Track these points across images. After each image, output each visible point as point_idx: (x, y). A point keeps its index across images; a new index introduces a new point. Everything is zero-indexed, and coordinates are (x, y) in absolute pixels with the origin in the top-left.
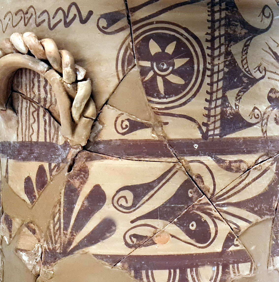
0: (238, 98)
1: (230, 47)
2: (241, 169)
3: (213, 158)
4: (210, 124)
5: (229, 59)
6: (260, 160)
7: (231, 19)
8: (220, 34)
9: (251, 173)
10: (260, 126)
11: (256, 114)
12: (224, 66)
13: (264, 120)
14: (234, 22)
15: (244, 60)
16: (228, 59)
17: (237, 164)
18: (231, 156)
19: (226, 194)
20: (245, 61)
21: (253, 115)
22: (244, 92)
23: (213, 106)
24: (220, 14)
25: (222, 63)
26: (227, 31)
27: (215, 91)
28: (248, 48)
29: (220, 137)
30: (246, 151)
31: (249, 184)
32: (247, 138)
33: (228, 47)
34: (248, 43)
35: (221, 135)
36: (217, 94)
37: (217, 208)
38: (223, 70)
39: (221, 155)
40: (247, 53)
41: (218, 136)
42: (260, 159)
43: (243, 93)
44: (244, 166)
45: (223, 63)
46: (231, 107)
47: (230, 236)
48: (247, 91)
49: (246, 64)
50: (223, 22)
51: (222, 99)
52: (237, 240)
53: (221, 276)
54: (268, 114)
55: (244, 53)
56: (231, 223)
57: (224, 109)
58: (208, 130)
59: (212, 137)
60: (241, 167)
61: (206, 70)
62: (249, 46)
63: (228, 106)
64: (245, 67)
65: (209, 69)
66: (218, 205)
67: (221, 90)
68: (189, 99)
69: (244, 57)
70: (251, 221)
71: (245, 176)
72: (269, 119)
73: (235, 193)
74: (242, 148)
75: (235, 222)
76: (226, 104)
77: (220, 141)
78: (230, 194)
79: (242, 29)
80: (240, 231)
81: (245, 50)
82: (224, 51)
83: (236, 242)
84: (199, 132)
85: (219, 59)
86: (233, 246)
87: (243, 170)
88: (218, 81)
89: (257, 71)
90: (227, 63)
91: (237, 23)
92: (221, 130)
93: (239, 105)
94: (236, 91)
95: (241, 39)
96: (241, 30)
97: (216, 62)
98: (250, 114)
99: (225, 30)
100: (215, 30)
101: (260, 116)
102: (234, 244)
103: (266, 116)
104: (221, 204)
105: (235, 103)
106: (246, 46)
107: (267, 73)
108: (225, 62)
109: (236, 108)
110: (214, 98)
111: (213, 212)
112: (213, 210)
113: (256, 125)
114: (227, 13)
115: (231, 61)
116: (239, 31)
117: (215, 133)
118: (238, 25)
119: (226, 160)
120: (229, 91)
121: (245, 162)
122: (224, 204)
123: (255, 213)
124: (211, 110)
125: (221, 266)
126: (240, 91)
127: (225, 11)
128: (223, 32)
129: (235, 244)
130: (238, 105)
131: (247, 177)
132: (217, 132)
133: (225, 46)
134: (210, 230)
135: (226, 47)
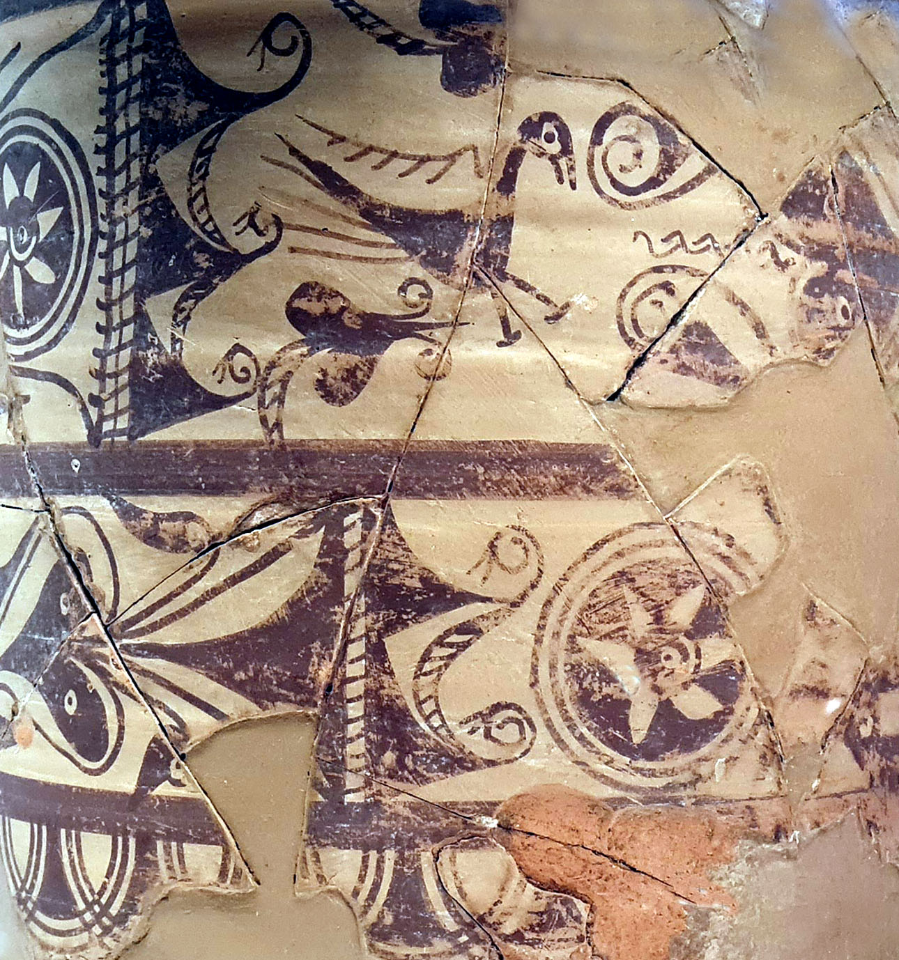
0: (181, 316)
1: (154, 162)
2: (190, 541)
3: (114, 504)
4: (106, 400)
5: (152, 198)
6: (258, 518)
7: (159, 77)
8: (127, 124)
9: (221, 555)
10: (255, 406)
11: (240, 369)
12: (141, 223)
13: (269, 387)
14: (168, 84)
15: (196, 197)
16: (150, 199)
17: (177, 523)
18: (160, 499)
19: (146, 617)
20: (200, 201)
21: (227, 371)
22: (199, 298)
23: (113, 345)
24: (130, 66)
25: (133, 212)
26: (147, 114)
27: (116, 300)
28: (209, 160)
29: (129, 438)
30: (203, 485)
31: (215, 592)
32: (209, 443)
33: (149, 161)
34: (210, 143)
35: (131, 433)
36: (121, 307)
37: (122, 656)
38: (137, 233)
39: (133, 493)
40: (206, 173)
41: (124, 435)
42: (257, 514)
43: (194, 301)
44: (198, 535)
45: (136, 214)
46: (160, 346)
47: (157, 750)
48: (207, 294)
49: (202, 209)
50: (136, 89)
51: (136, 323)
52: (178, 766)
53: (134, 871)
54: (286, 368)
55: (196, 175)
56: (160, 708)
57: (141, 353)
58: (102, 418)
59: (110, 439)
60: (190, 536)
61: (97, 239)
62: (214, 151)
63: (153, 344)
64: (203, 218)
65: (105, 233)
66: (126, 648)
67: (132, 296)
68: (64, 326)
69: (196, 188)
70: (226, 713)
71: (204, 565)
72: (291, 386)
73: (172, 618)
74: (191, 474)
75: (175, 709)
76: (145, 338)
77: (130, 451)
78: (158, 619)
79: (190, 100)
80: (186, 738)
81: (201, 166)
82: (139, 175)
83: (176, 774)
84: (83, 423)
85: (125, 203)
86: (167, 782)
87: (194, 545)
88: (125, 267)
89: (245, 228)
90: (148, 211)
91: (174, 86)
92: (132, 417)
93: (183, 339)
94: (174, 294)
95: (187, 133)
96: (188, 104)
97: (119, 211)
98: (217, 368)
99: (140, 112)
100: (116, 117)
101: (253, 373)
102: (168, 778)
103: (277, 373)
104: (134, 645)
105: (173, 334)
106: (205, 152)
107: (285, 233)
108: (140, 208)
109: (173, 350)
110: (116, 321)
111: (111, 668)
112: (111, 662)
113: (240, 403)
114: (147, 60)
115: (159, 204)
116: (181, 111)
117: (118, 427)
118: (179, 90)
119: (145, 511)
120: (152, 296)
121: (203, 520)
122: (142, 647)
123: (239, 687)
124: (109, 357)
125: (135, 840)
126: (185, 297)
127: (140, 56)
128: (135, 120)
129: (172, 776)
130: (179, 340)
131: (207, 569)
132: (123, 422)
133: (141, 160)
134: (105, 722)
135: (144, 162)
